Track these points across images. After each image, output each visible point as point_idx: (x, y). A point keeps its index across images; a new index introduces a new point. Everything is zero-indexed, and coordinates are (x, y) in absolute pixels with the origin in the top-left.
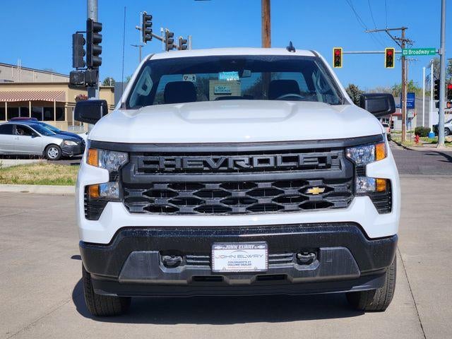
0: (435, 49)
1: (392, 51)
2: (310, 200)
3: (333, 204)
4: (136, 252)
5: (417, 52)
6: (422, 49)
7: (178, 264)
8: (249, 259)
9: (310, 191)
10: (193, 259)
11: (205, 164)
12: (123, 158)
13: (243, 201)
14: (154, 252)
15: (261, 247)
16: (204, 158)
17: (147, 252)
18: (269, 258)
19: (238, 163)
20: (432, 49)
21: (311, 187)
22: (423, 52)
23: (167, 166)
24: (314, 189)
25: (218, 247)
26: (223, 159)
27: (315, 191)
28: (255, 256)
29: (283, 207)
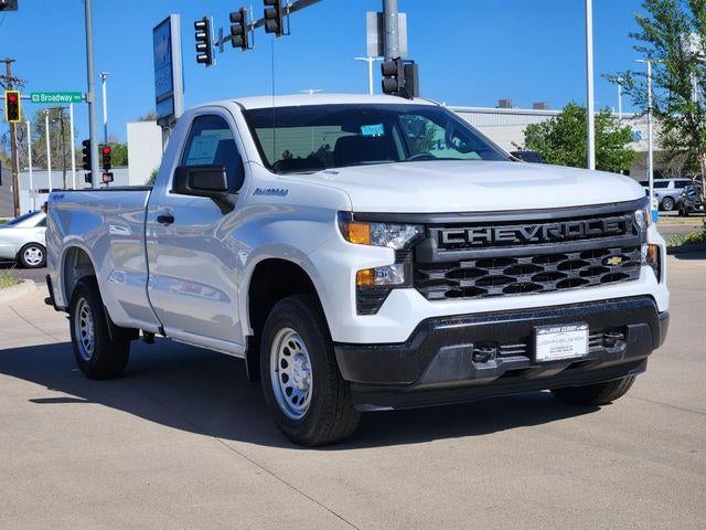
0: (80, 94)
1: (15, 95)
2: (611, 272)
3: (628, 276)
4: (447, 348)
5: (54, 98)
6: (61, 94)
7: (488, 357)
8: (571, 343)
9: (610, 261)
10: (506, 350)
11: (518, 234)
12: (411, 231)
13: (552, 276)
14: (468, 345)
15: (583, 327)
16: (516, 228)
17: (460, 346)
18: (590, 340)
19: (552, 232)
20: (77, 94)
21: (611, 257)
22: (62, 98)
23: (475, 239)
24: (615, 258)
25: (543, 331)
26: (537, 229)
27: (615, 261)
28: (575, 339)
29: (588, 282)
